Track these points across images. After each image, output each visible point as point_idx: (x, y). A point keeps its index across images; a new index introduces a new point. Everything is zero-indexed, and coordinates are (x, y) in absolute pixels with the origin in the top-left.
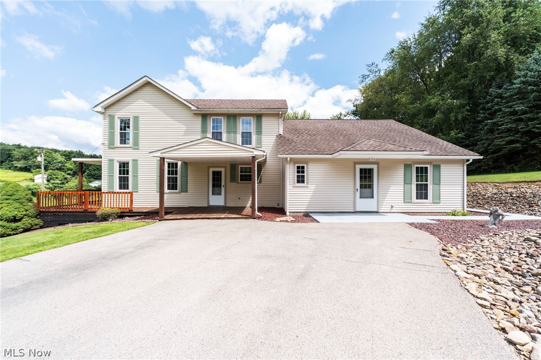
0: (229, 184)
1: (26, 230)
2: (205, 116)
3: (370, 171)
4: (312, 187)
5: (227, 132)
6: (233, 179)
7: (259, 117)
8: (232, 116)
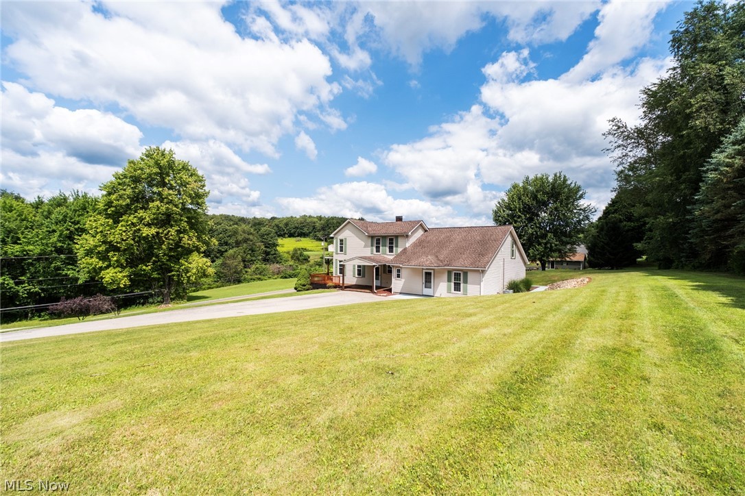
0: (383, 275)
1: (308, 290)
2: (372, 237)
3: (430, 274)
4: (403, 280)
5: (382, 246)
6: (384, 272)
7: (397, 237)
8: (384, 237)
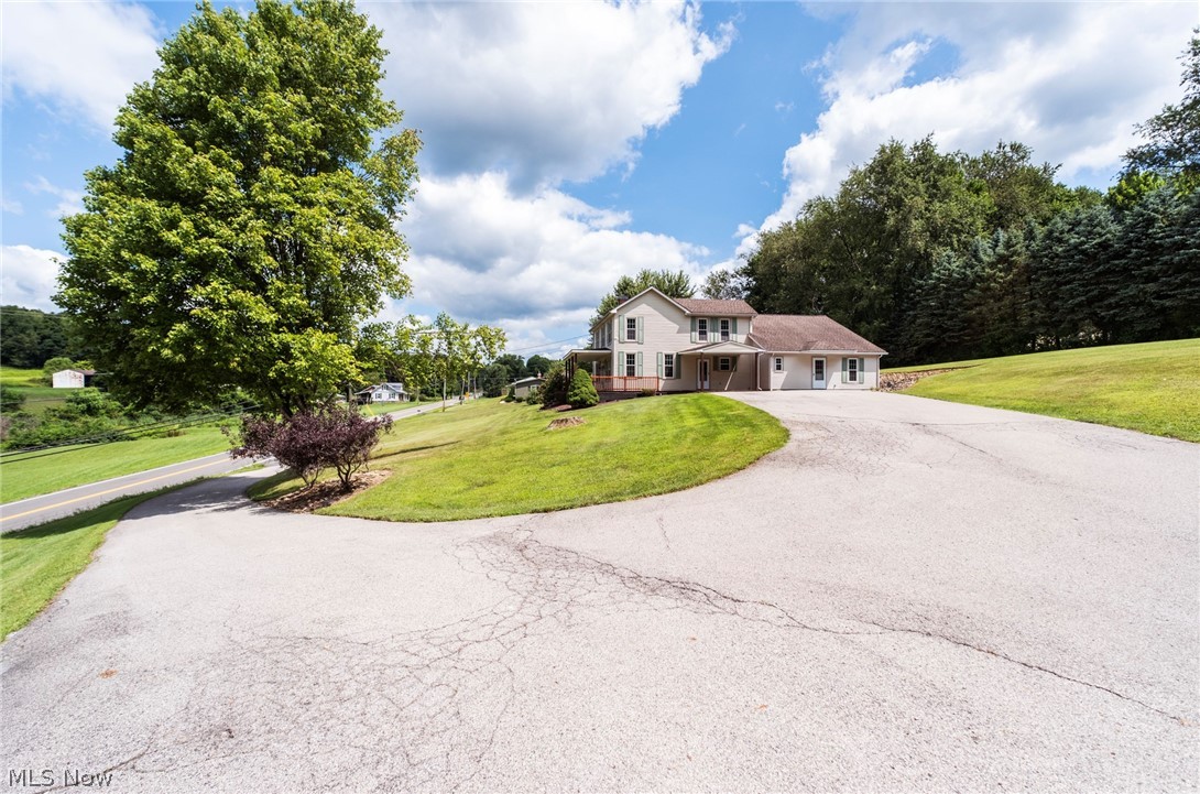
0: (714, 373)
2: (693, 318)
3: (822, 362)
4: (785, 373)
5: (711, 331)
6: (715, 368)
7: (734, 319)
8: (714, 318)
